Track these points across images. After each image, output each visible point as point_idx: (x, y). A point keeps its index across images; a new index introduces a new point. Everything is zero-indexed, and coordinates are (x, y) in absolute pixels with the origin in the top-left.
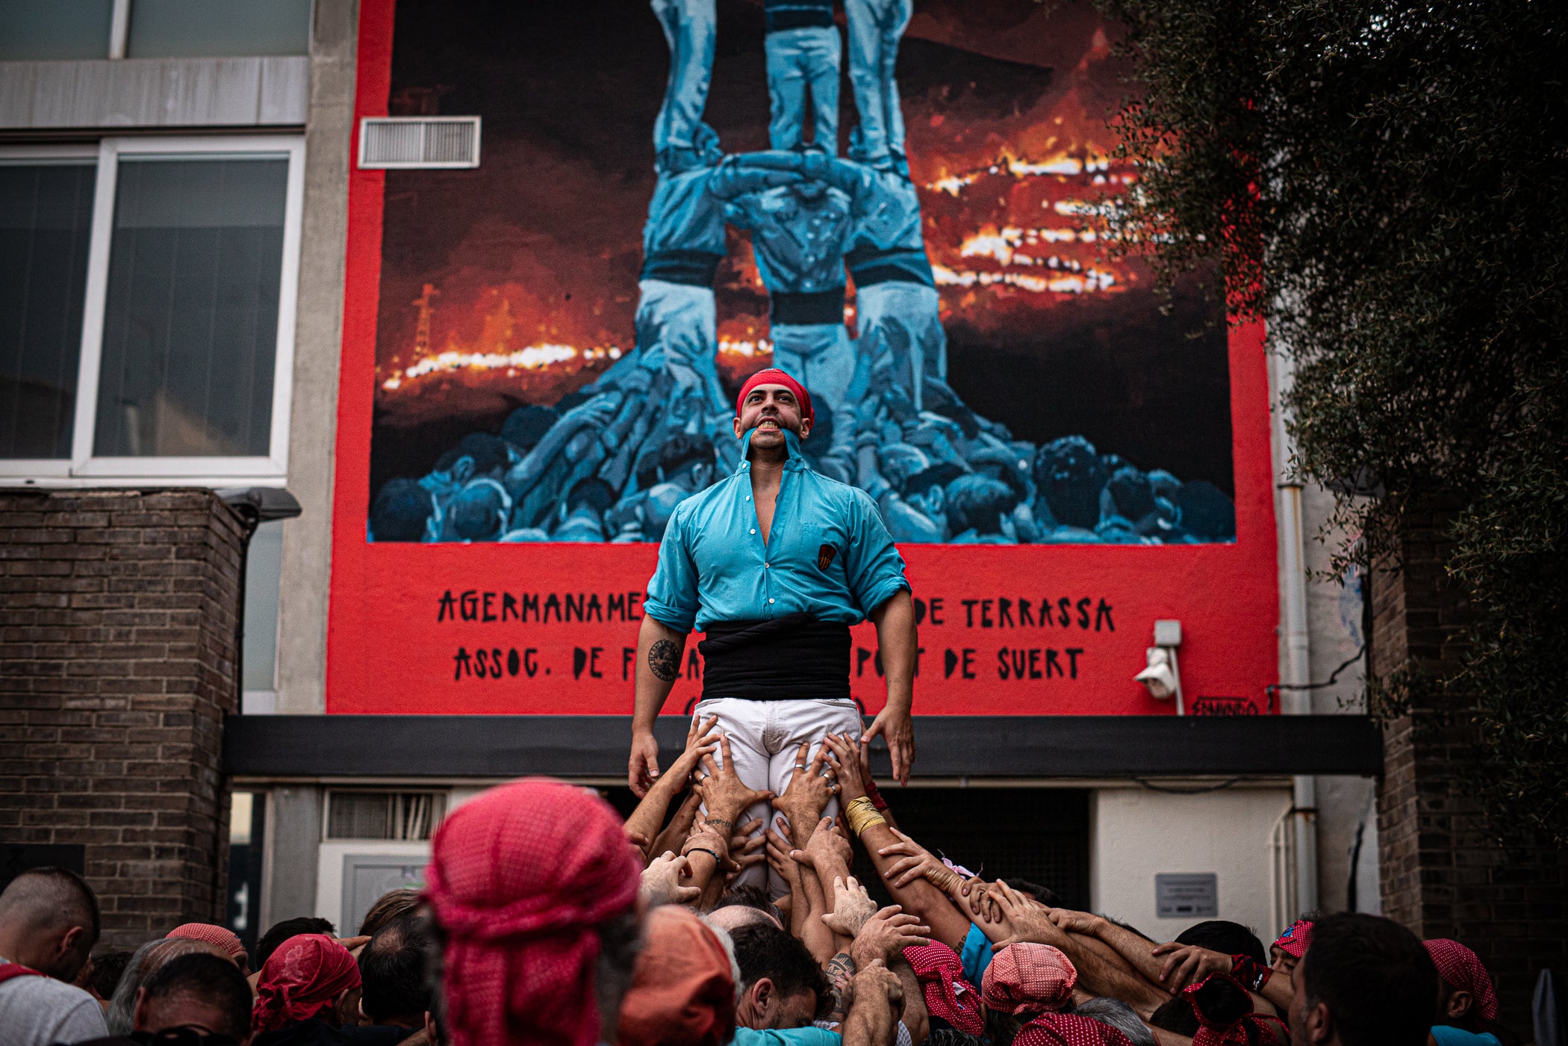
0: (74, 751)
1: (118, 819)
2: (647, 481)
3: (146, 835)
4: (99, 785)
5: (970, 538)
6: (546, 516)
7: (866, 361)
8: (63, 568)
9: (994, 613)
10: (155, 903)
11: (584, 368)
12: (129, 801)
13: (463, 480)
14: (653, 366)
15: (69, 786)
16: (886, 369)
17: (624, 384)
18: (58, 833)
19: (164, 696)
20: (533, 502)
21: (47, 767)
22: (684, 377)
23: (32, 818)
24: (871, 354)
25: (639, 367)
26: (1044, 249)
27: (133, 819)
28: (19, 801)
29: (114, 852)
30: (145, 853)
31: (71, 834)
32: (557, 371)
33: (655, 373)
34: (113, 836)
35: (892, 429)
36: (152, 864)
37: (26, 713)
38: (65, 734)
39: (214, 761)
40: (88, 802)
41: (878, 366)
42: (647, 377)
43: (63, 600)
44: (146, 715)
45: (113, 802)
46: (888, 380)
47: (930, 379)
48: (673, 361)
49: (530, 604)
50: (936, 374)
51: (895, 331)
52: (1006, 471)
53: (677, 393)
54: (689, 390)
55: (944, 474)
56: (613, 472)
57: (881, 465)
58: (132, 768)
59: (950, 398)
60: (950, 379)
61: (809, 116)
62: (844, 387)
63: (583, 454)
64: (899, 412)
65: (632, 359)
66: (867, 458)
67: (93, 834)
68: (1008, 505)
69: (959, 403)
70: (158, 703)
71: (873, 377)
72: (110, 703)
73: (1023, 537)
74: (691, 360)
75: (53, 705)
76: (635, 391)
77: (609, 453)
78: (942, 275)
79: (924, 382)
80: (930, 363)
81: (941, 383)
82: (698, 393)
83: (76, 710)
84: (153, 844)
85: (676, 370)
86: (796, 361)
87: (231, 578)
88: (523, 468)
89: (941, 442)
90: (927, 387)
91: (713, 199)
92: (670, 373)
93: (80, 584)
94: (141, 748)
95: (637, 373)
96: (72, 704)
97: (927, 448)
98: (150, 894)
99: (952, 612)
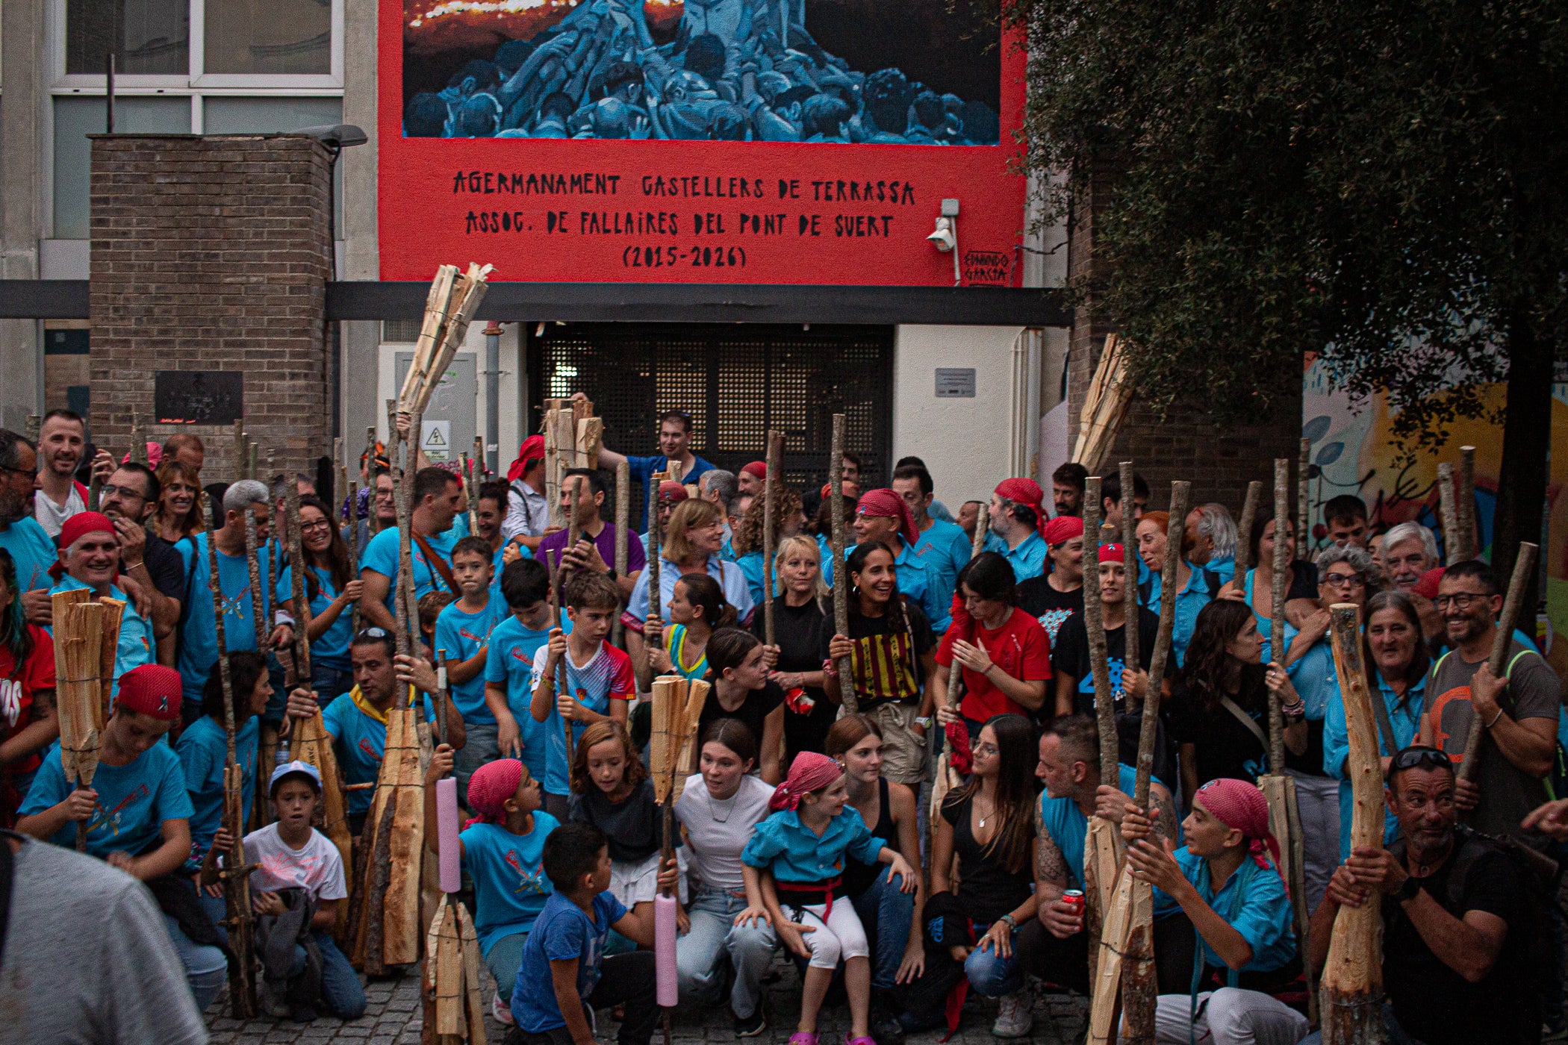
0: (232, 311)
1: (263, 355)
2: (597, 95)
3: (282, 365)
4: (249, 333)
5: (818, 139)
6: (526, 120)
7: (749, 12)
8: (215, 189)
9: (833, 191)
10: (290, 408)
11: (551, 13)
12: (270, 344)
13: (468, 93)
14: (600, 12)
15: (230, 333)
16: (763, 17)
17: (580, 25)
18: (225, 364)
19: (288, 274)
20: (517, 110)
21: (214, 321)
22: (622, 20)
23: (207, 354)
24: (752, 5)
25: (590, 13)
27: (272, 355)
28: (198, 344)
29: (262, 376)
30: (282, 377)
31: (234, 364)
32: (532, 15)
33: (601, 17)
34: (261, 365)
35: (766, 60)
36: (287, 383)
37: (197, 286)
38: (225, 299)
39: (321, 314)
40: (243, 344)
41: (757, 15)
42: (596, 21)
43: (217, 211)
44: (277, 287)
45: (259, 344)
46: (765, 25)
47: (795, 26)
48: (614, 9)
49: (518, 181)
50: (797, 22)
52: (844, 92)
53: (617, 32)
54: (625, 30)
55: (801, 93)
56: (573, 88)
57: (758, 87)
58: (270, 322)
59: (806, 39)
60: (807, 26)
62: (734, 28)
63: (552, 74)
64: (772, 48)
65: (585, 7)
66: (748, 81)
67: (248, 364)
68: (845, 116)
69: (814, 43)
70: (285, 279)
71: (754, 23)
72: (253, 279)
73: (855, 138)
74: (627, 8)
75: (215, 280)
76: (588, 30)
77: (570, 75)
79: (789, 27)
80: (793, 14)
81: (800, 27)
82: (632, 33)
83: (231, 283)
84: (287, 371)
85: (615, 14)
86: (700, 10)
87: (324, 190)
88: (509, 86)
89: (800, 70)
90: (791, 31)
92: (611, 17)
93: (228, 200)
94: (276, 309)
95: (588, 17)
96: (228, 280)
97: (790, 74)
98: (287, 403)
99: (805, 189)
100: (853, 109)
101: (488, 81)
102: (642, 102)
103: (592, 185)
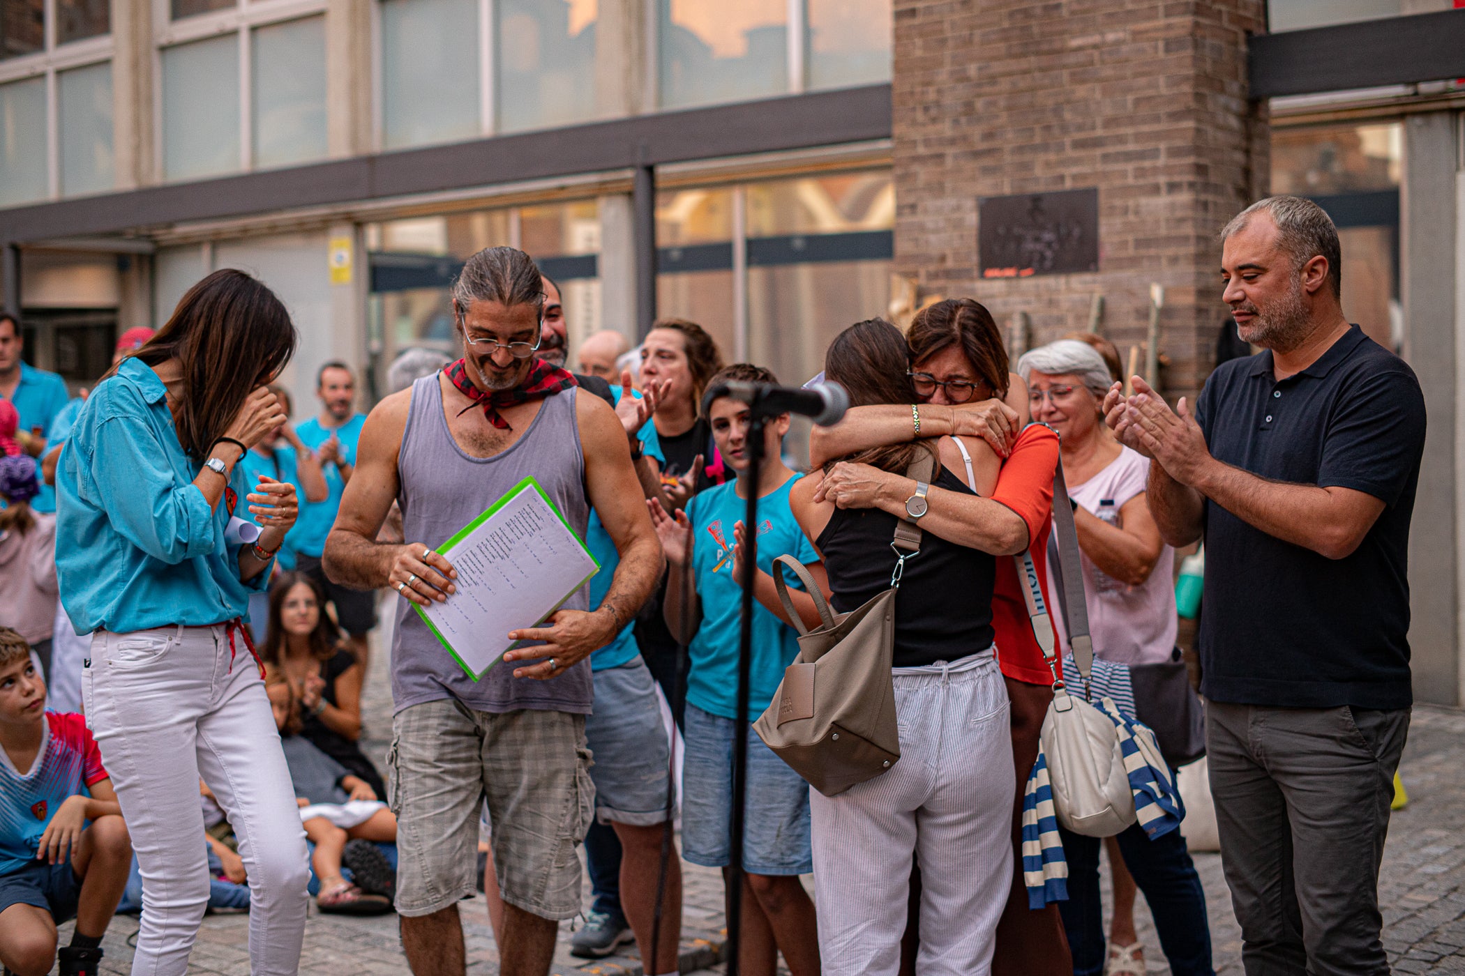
0: (1081, 91)
1: (1128, 157)
3: (1155, 171)
4: (1110, 122)
10: (1169, 240)
12: (1138, 137)
15: (1080, 128)
18: (1075, 177)
19: (1161, 22)
21: (1057, 110)
23: (1048, 164)
27: (1141, 156)
28: (1034, 149)
29: (1126, 191)
30: (1155, 190)
31: (1083, 177)
34: (1124, 174)
36: (1163, 200)
37: (1033, 59)
38: (1073, 75)
40: (1096, 143)
44: (1146, 45)
45: (1121, 140)
58: (1137, 102)
67: (1105, 175)
70: (1156, 30)
72: (1111, 37)
75: (1057, 45)
83: (1080, 49)
84: (1162, 180)
94: (1142, 81)
96: (1076, 42)
98: (1163, 231)
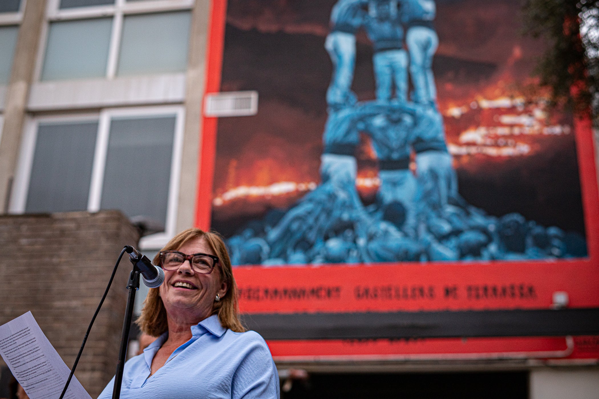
5: (469, 261)
6: (283, 255)
7: (420, 185)
9: (481, 292)
11: (298, 195)
14: (328, 191)
20: (278, 249)
22: (342, 195)
24: (422, 182)
26: (497, 137)
35: (433, 215)
41: (425, 188)
42: (326, 197)
47: (449, 193)
49: (276, 292)
51: (433, 174)
52: (484, 231)
53: (339, 203)
54: (344, 201)
55: (456, 233)
57: (429, 230)
61: (394, 87)
62: (412, 196)
63: (299, 228)
66: (422, 228)
68: (485, 245)
71: (424, 193)
73: (493, 258)
74: (345, 186)
76: (320, 202)
77: (311, 228)
78: (453, 149)
80: (449, 187)
82: (348, 203)
85: (338, 192)
88: (273, 234)
89: (455, 220)
91: (354, 122)
92: (335, 196)
97: (450, 222)
99: (462, 293)
100: (490, 239)
101: (260, 233)
102: (355, 242)
103: (323, 293)
